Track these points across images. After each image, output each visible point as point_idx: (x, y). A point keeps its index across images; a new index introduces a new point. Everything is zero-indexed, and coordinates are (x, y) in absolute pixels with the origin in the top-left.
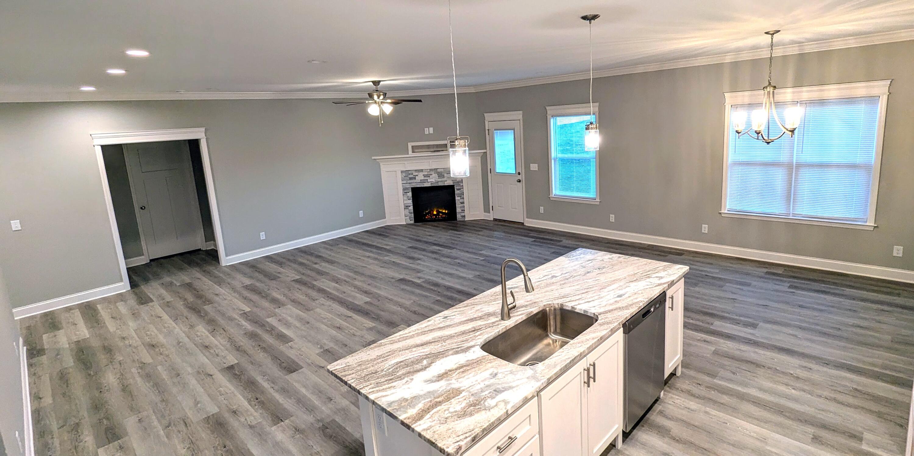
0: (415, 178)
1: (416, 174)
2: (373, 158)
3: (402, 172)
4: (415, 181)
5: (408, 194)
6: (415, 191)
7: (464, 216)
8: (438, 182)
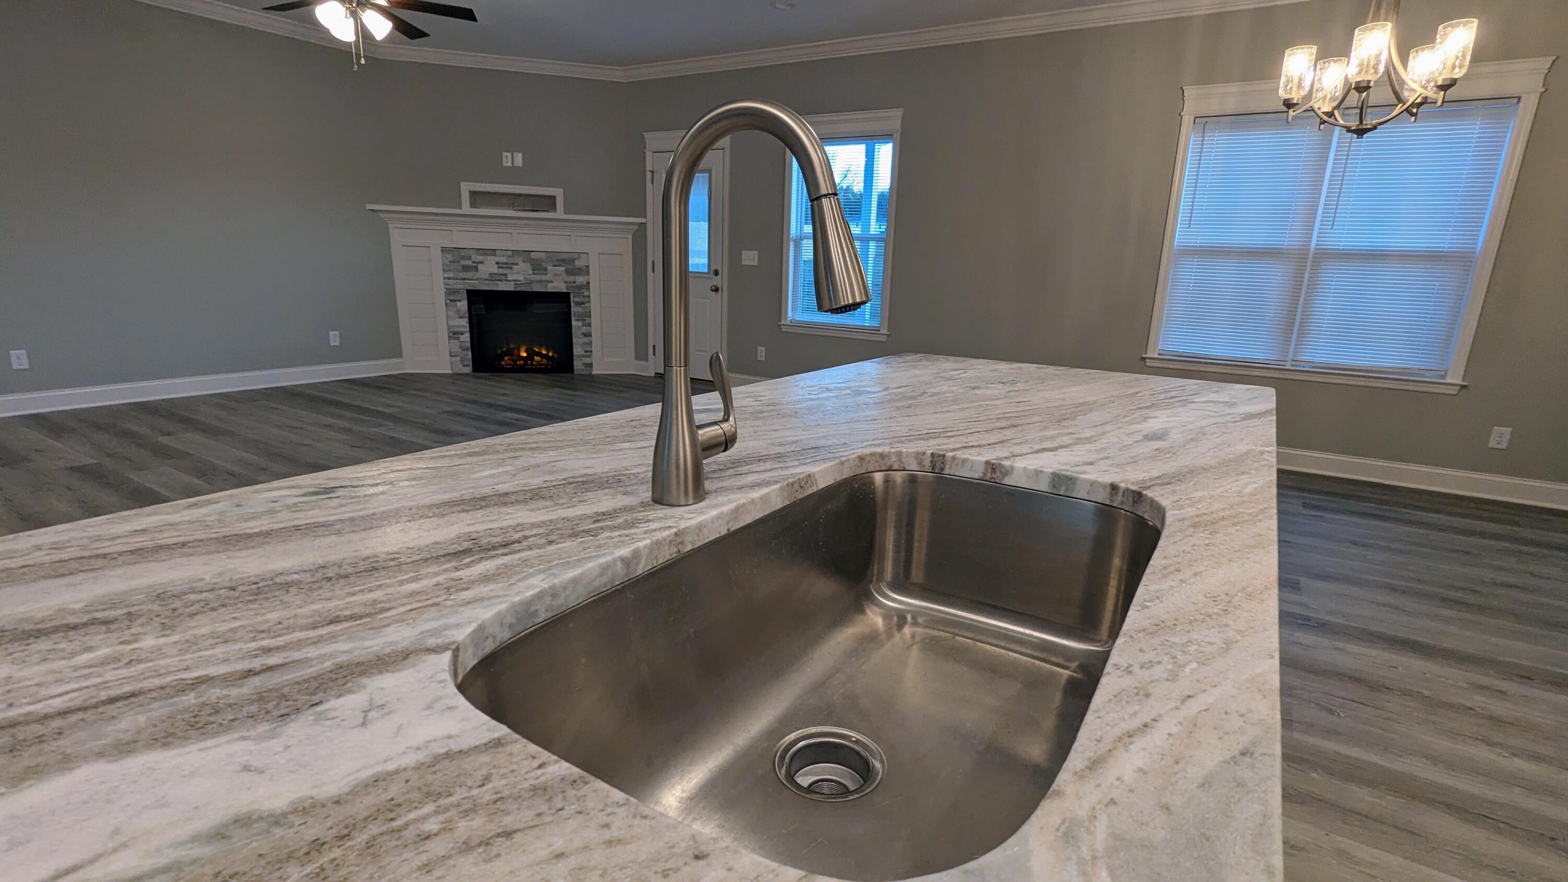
0: (476, 269)
1: (480, 258)
2: (369, 207)
3: (444, 250)
4: (477, 275)
5: (459, 304)
6: (473, 296)
7: (591, 365)
8: (532, 282)
